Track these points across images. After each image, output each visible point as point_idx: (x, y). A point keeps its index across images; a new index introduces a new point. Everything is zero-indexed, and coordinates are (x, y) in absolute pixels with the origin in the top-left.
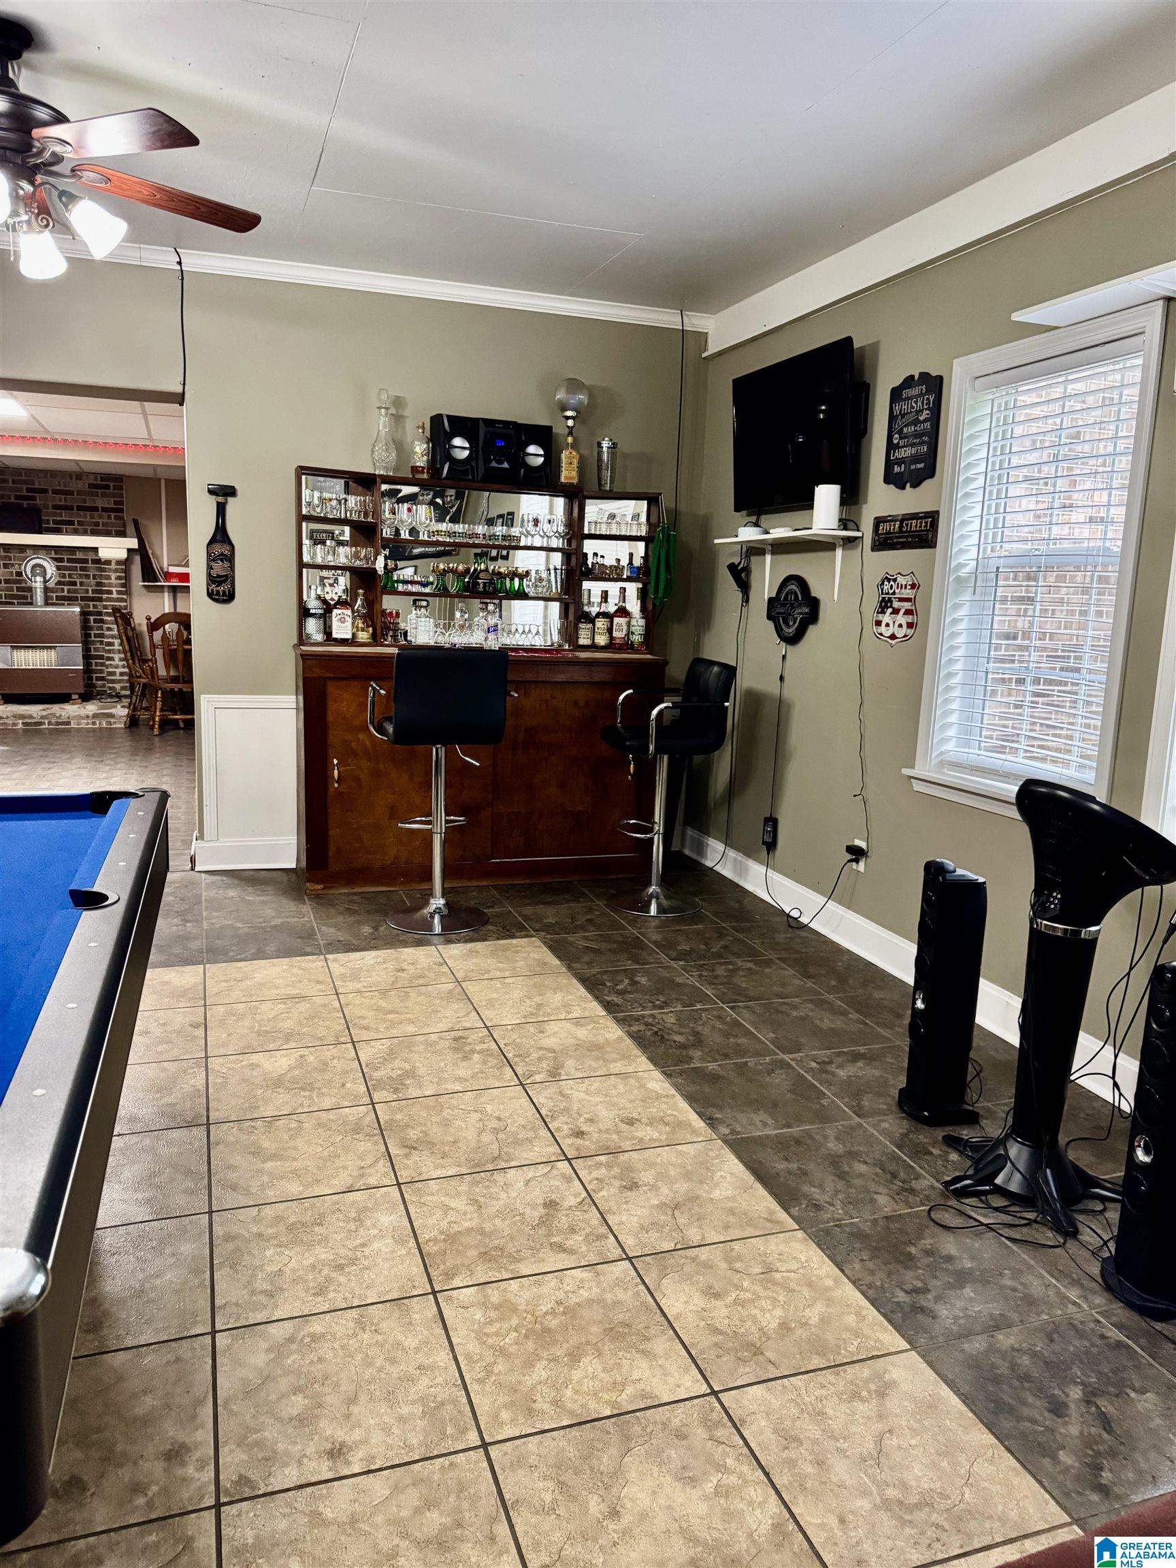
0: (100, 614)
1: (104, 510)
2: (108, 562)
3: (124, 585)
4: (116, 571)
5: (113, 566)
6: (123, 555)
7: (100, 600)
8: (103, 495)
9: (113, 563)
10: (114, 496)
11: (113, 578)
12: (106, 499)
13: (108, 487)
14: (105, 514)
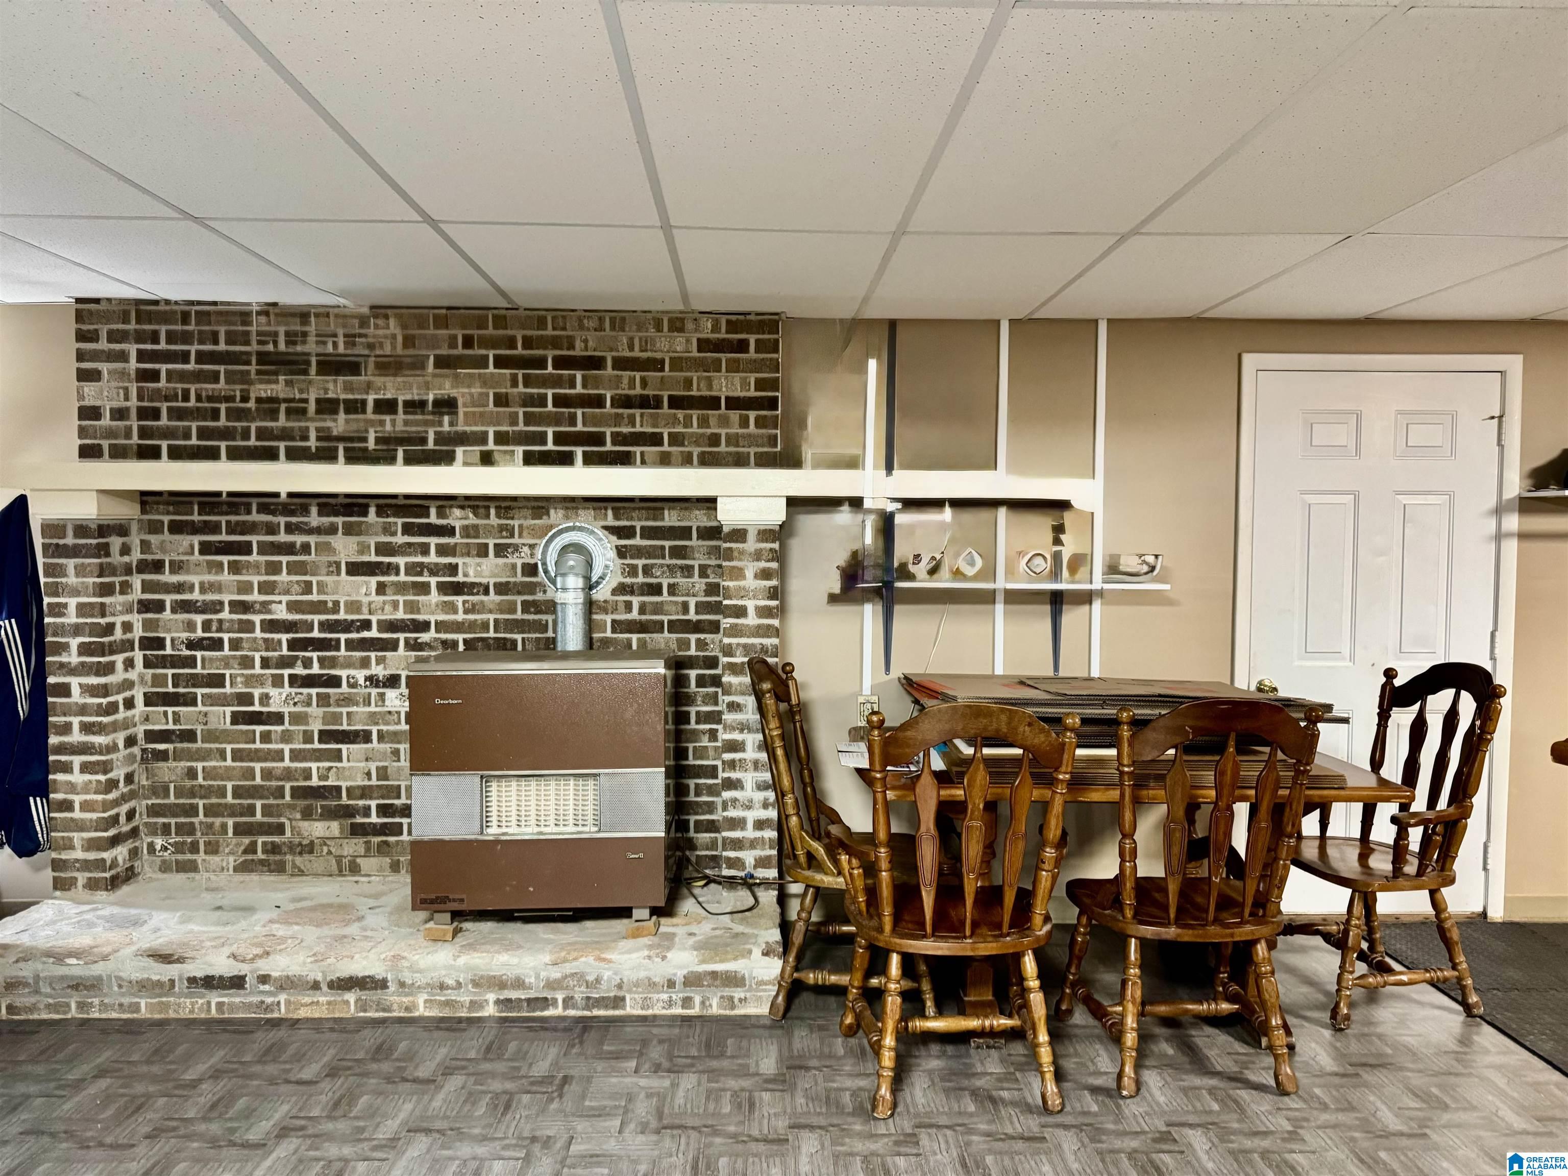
0: (712, 662)
1: (734, 403)
2: (739, 535)
3: (774, 593)
4: (758, 556)
5: (751, 544)
6: (777, 514)
7: (714, 627)
8: (734, 367)
9: (751, 536)
10: (756, 366)
11: (749, 574)
12: (737, 377)
13: (742, 346)
14: (735, 415)
